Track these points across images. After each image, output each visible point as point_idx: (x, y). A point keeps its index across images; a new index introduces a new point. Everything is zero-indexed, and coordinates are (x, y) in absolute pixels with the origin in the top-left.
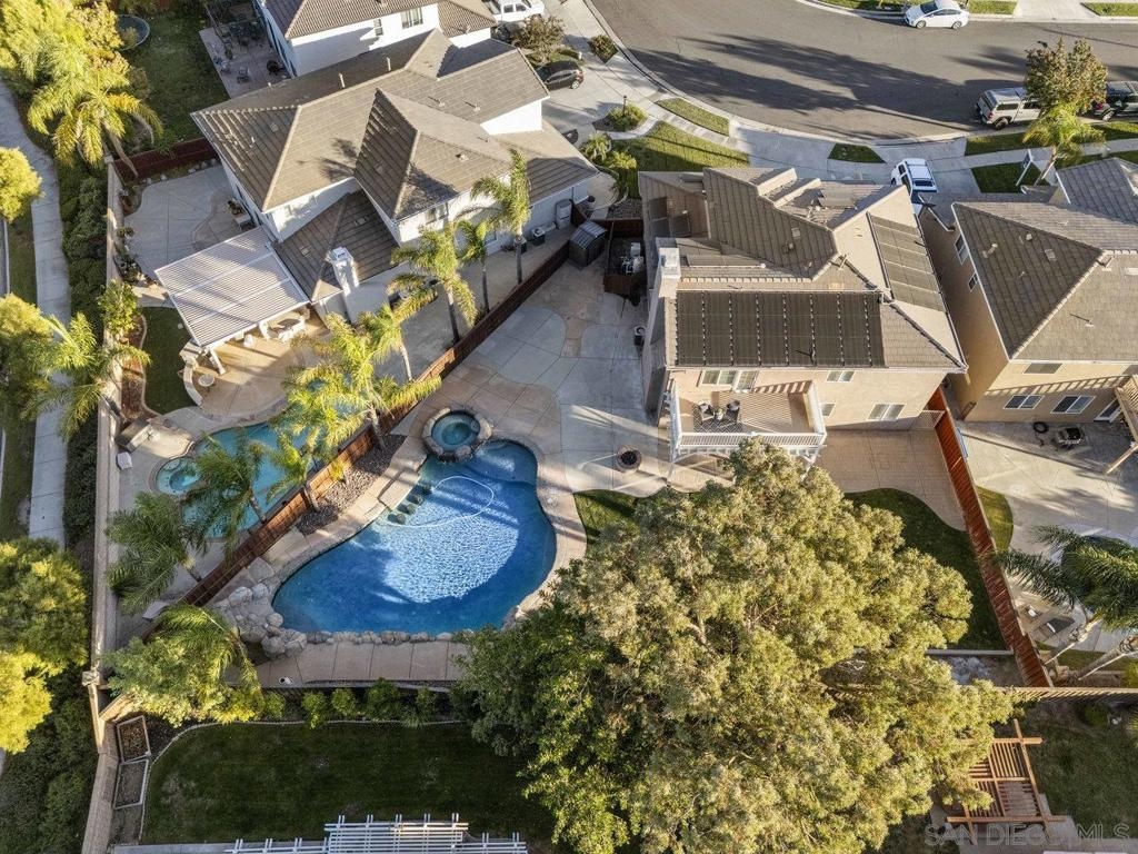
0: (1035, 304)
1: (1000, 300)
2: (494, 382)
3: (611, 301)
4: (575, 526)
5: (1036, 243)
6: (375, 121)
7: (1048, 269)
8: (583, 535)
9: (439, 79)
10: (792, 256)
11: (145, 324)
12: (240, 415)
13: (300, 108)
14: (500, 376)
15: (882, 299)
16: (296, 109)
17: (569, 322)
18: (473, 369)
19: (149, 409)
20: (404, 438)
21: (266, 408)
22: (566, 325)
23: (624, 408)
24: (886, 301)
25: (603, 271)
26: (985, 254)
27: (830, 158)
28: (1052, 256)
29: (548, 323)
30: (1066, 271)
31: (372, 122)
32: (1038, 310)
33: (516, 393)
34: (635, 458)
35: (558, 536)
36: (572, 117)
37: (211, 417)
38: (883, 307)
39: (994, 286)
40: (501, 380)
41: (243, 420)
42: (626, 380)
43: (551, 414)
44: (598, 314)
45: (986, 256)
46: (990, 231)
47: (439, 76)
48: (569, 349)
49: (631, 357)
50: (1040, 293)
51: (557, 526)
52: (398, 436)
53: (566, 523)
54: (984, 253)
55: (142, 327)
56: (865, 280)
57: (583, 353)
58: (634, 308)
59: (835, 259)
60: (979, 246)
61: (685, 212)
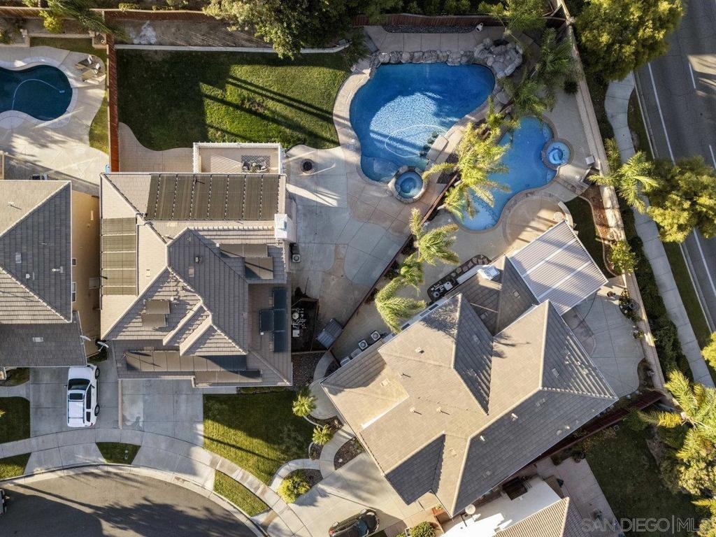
0: (41, 220)
1: (63, 229)
2: (388, 223)
3: (314, 292)
4: (339, 124)
5: (24, 271)
6: (486, 384)
7: (24, 247)
8: (334, 118)
9: (443, 432)
10: (197, 253)
11: (606, 265)
12: (534, 197)
13: (540, 388)
14: (384, 227)
15: (144, 216)
16: (543, 386)
17: (342, 273)
18: (401, 232)
19: (587, 200)
20: (438, 182)
21: (520, 203)
22: (344, 271)
23: (309, 206)
24: (141, 215)
25: (319, 318)
26: (61, 270)
27: (140, 446)
28: (18, 257)
29: (356, 272)
30: (13, 241)
31: (488, 384)
32: (41, 214)
33: (374, 215)
34: (304, 166)
35: (348, 117)
36: (339, 484)
37: (550, 195)
38: (144, 211)
39: (64, 241)
40: (384, 225)
41: (532, 193)
42: (306, 227)
43: (352, 200)
44: (323, 280)
45: (62, 268)
46: (53, 289)
47: (444, 436)
48: (343, 251)
49: (303, 245)
50: (36, 228)
51: (349, 124)
52: (442, 183)
53: (345, 126)
54: (62, 272)
55: (607, 262)
56: (153, 228)
57: (333, 248)
58: (299, 285)
59: (170, 242)
60: (63, 278)
61: (262, 334)
